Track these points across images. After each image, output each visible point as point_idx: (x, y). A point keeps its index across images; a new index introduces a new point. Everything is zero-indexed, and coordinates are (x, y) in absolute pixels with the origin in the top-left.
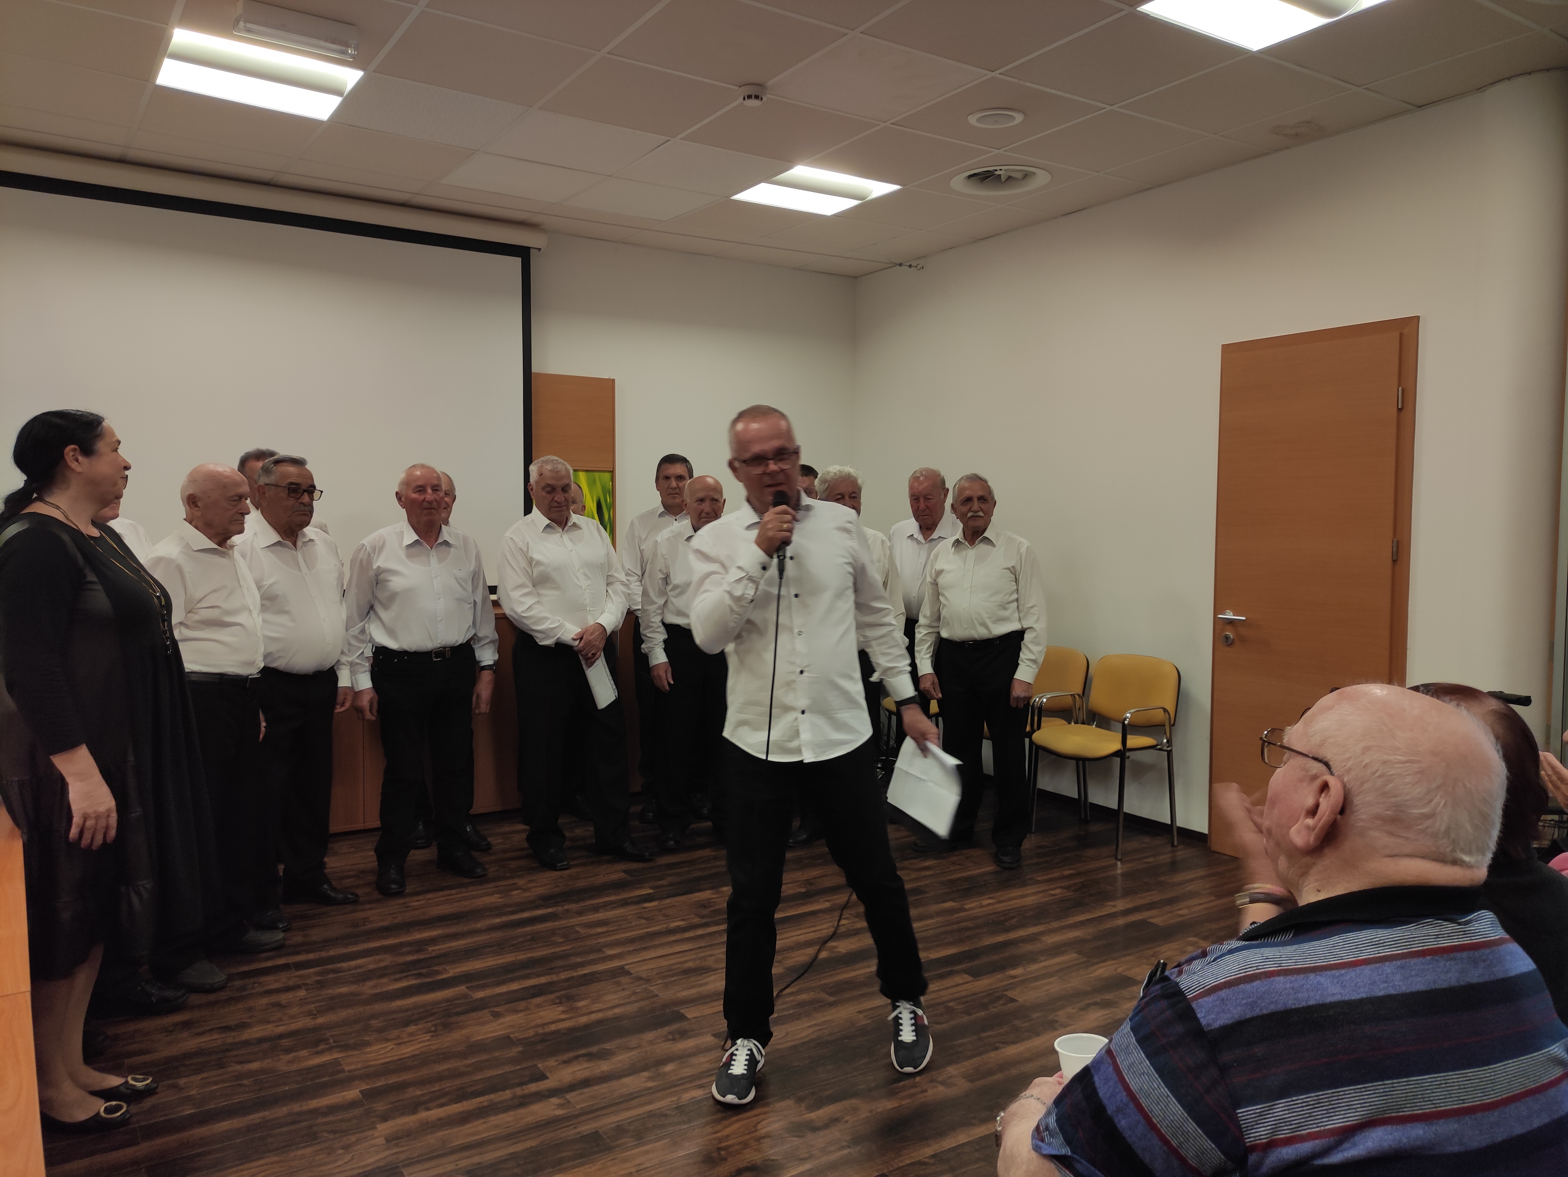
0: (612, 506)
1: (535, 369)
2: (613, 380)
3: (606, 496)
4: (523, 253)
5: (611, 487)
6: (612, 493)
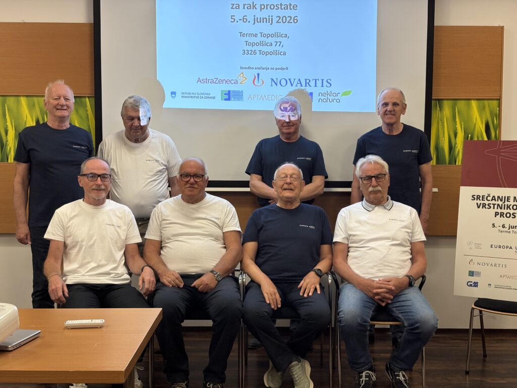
0: (498, 127)
1: (437, 23)
2: (502, 28)
3: (493, 119)
5: (498, 111)
6: (499, 116)
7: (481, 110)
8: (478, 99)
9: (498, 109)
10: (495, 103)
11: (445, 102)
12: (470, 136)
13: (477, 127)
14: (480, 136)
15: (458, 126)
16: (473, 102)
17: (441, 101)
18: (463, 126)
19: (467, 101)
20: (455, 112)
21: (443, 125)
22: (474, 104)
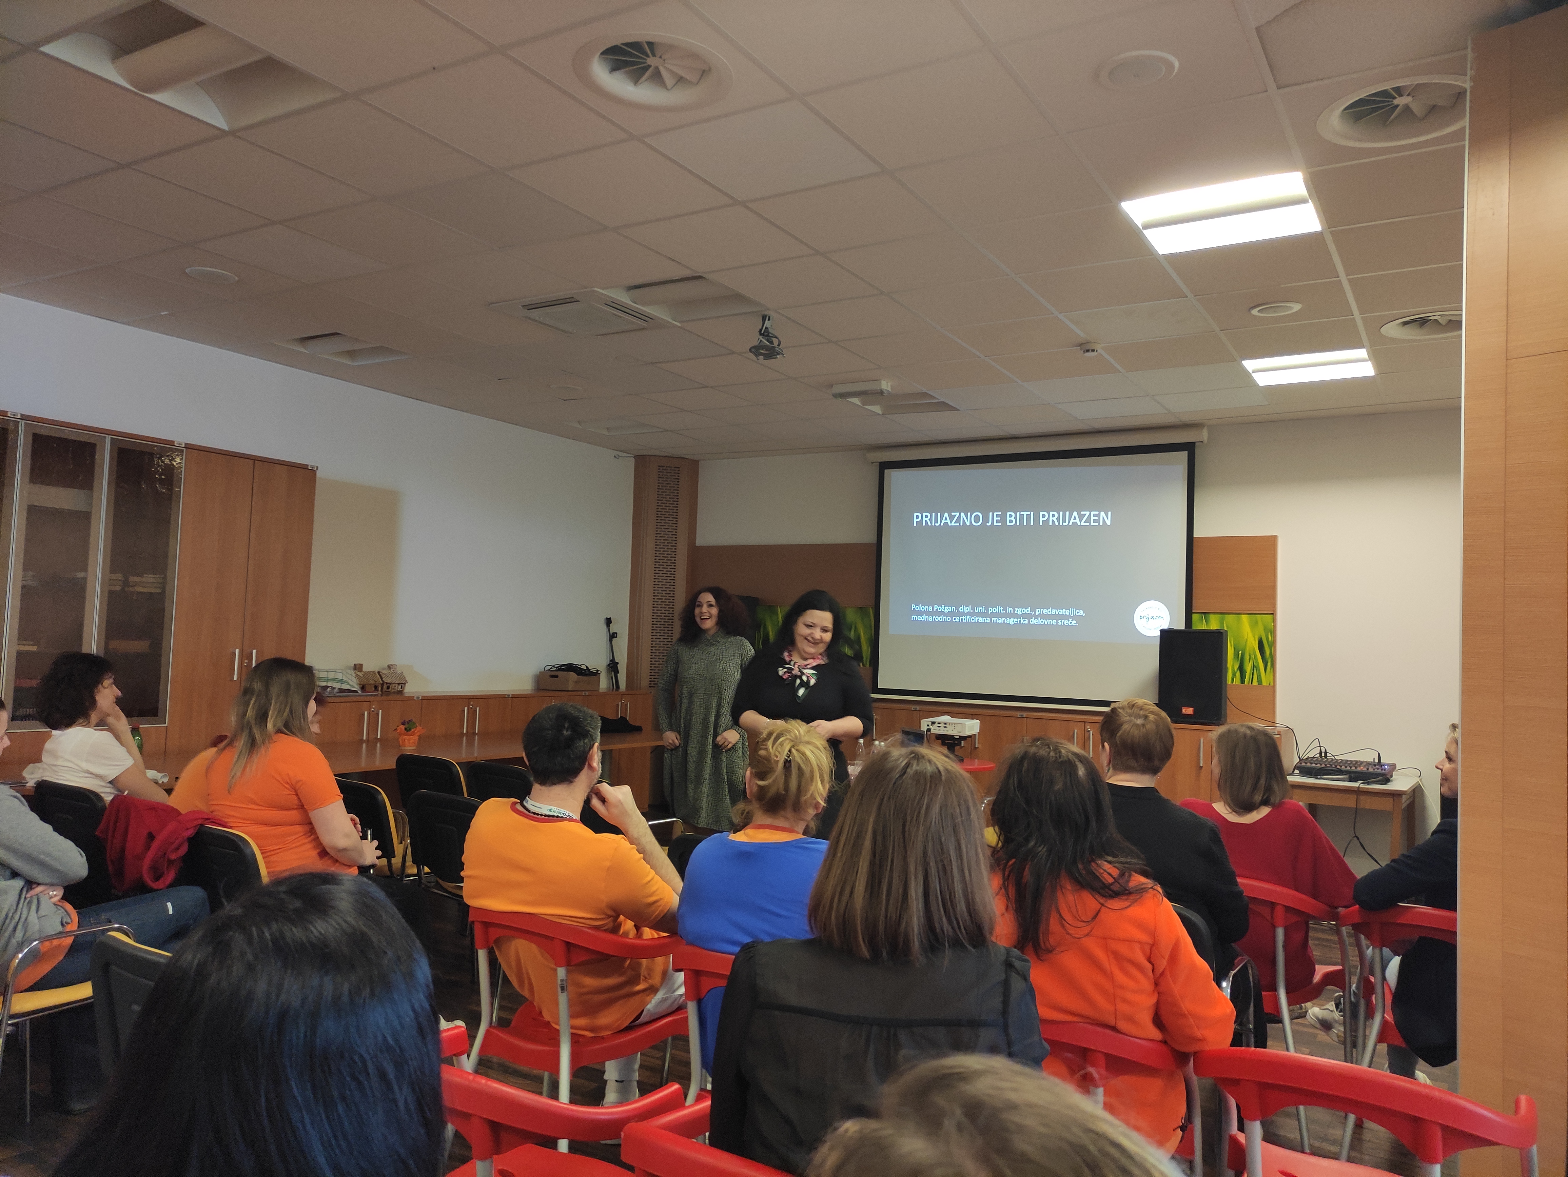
0: (1273, 644)
1: (1196, 534)
2: (1275, 537)
3: (1268, 635)
4: (1190, 448)
5: (1272, 627)
6: (1273, 632)
7: (1253, 625)
8: (1249, 614)
9: (1272, 624)
10: (1269, 617)
11: (1211, 615)
12: (1240, 652)
13: (1248, 643)
14: (1252, 653)
16: (1243, 615)
17: (1207, 615)
18: (1232, 642)
19: (1236, 616)
22: (1244, 618)
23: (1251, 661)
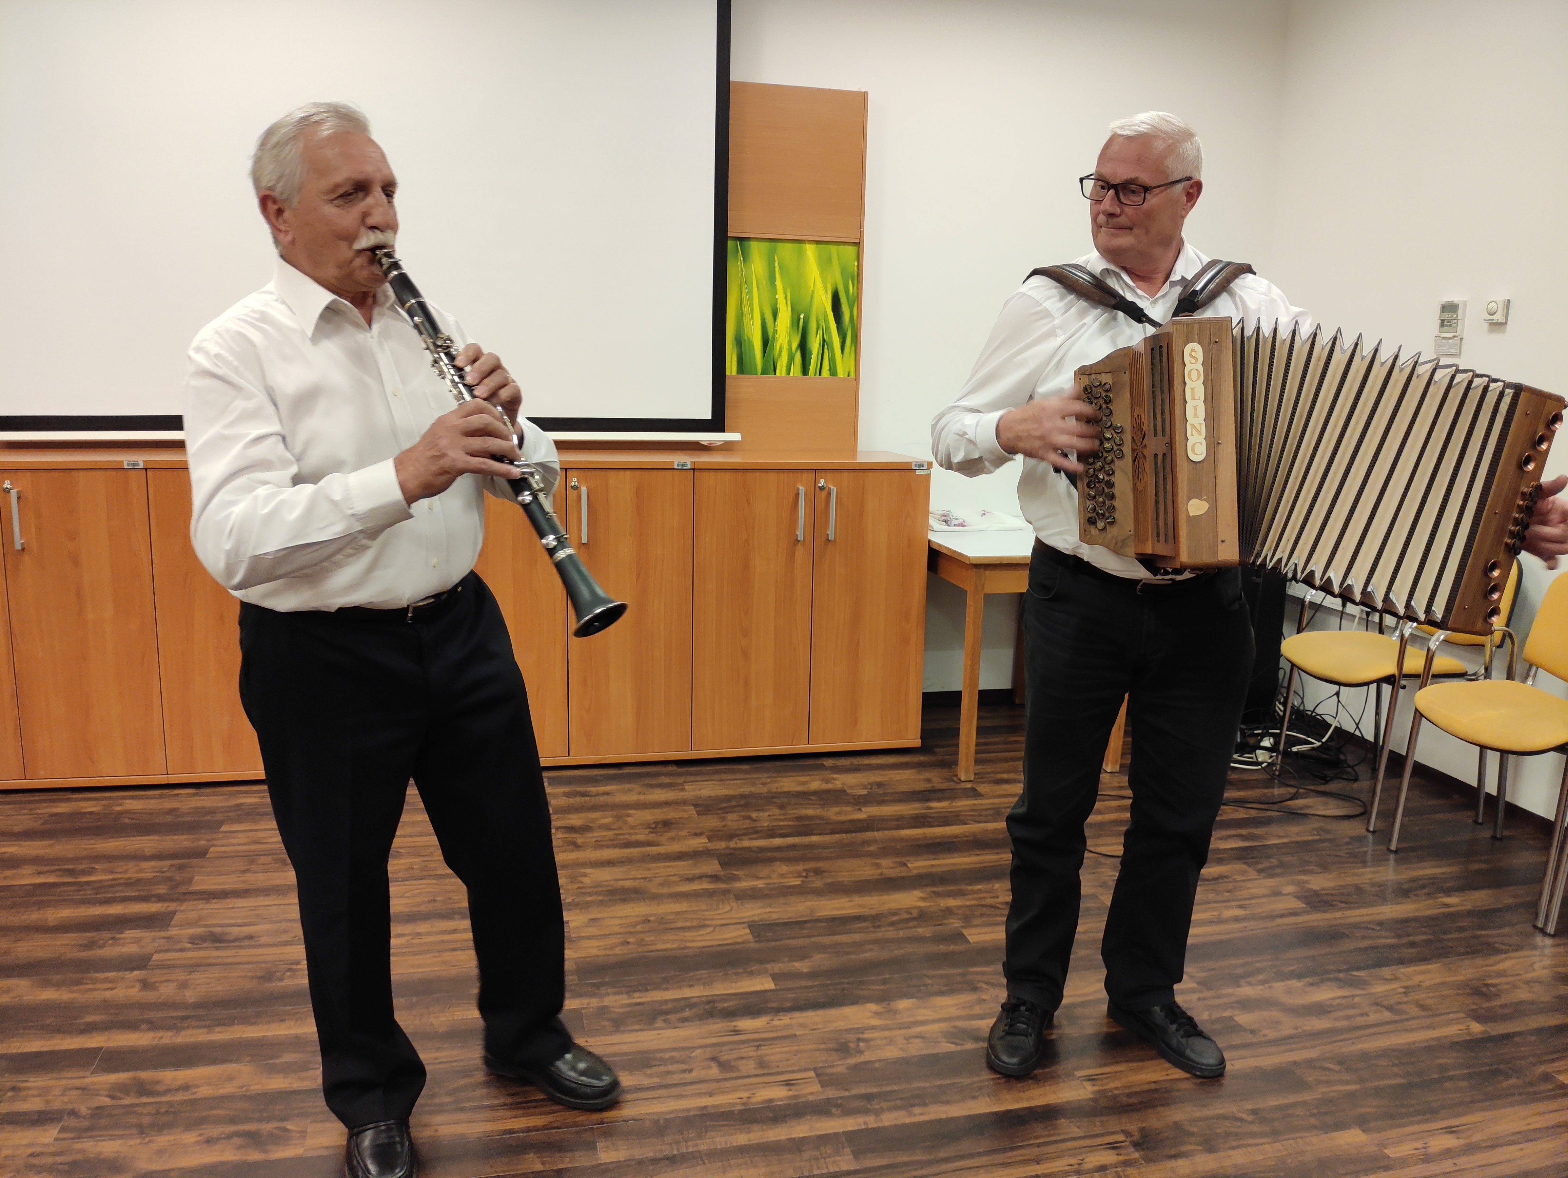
0: (857, 300)
1: (735, 76)
2: (865, 95)
3: (848, 283)
5: (856, 269)
6: (858, 278)
7: (825, 263)
8: (818, 242)
9: (856, 263)
10: (851, 250)
11: (754, 245)
12: (802, 316)
13: (816, 299)
14: (821, 318)
15: (780, 296)
16: (807, 246)
17: (746, 243)
18: (789, 297)
19: (796, 245)
20: (775, 267)
21: (750, 292)
22: (810, 250)
23: (820, 332)
